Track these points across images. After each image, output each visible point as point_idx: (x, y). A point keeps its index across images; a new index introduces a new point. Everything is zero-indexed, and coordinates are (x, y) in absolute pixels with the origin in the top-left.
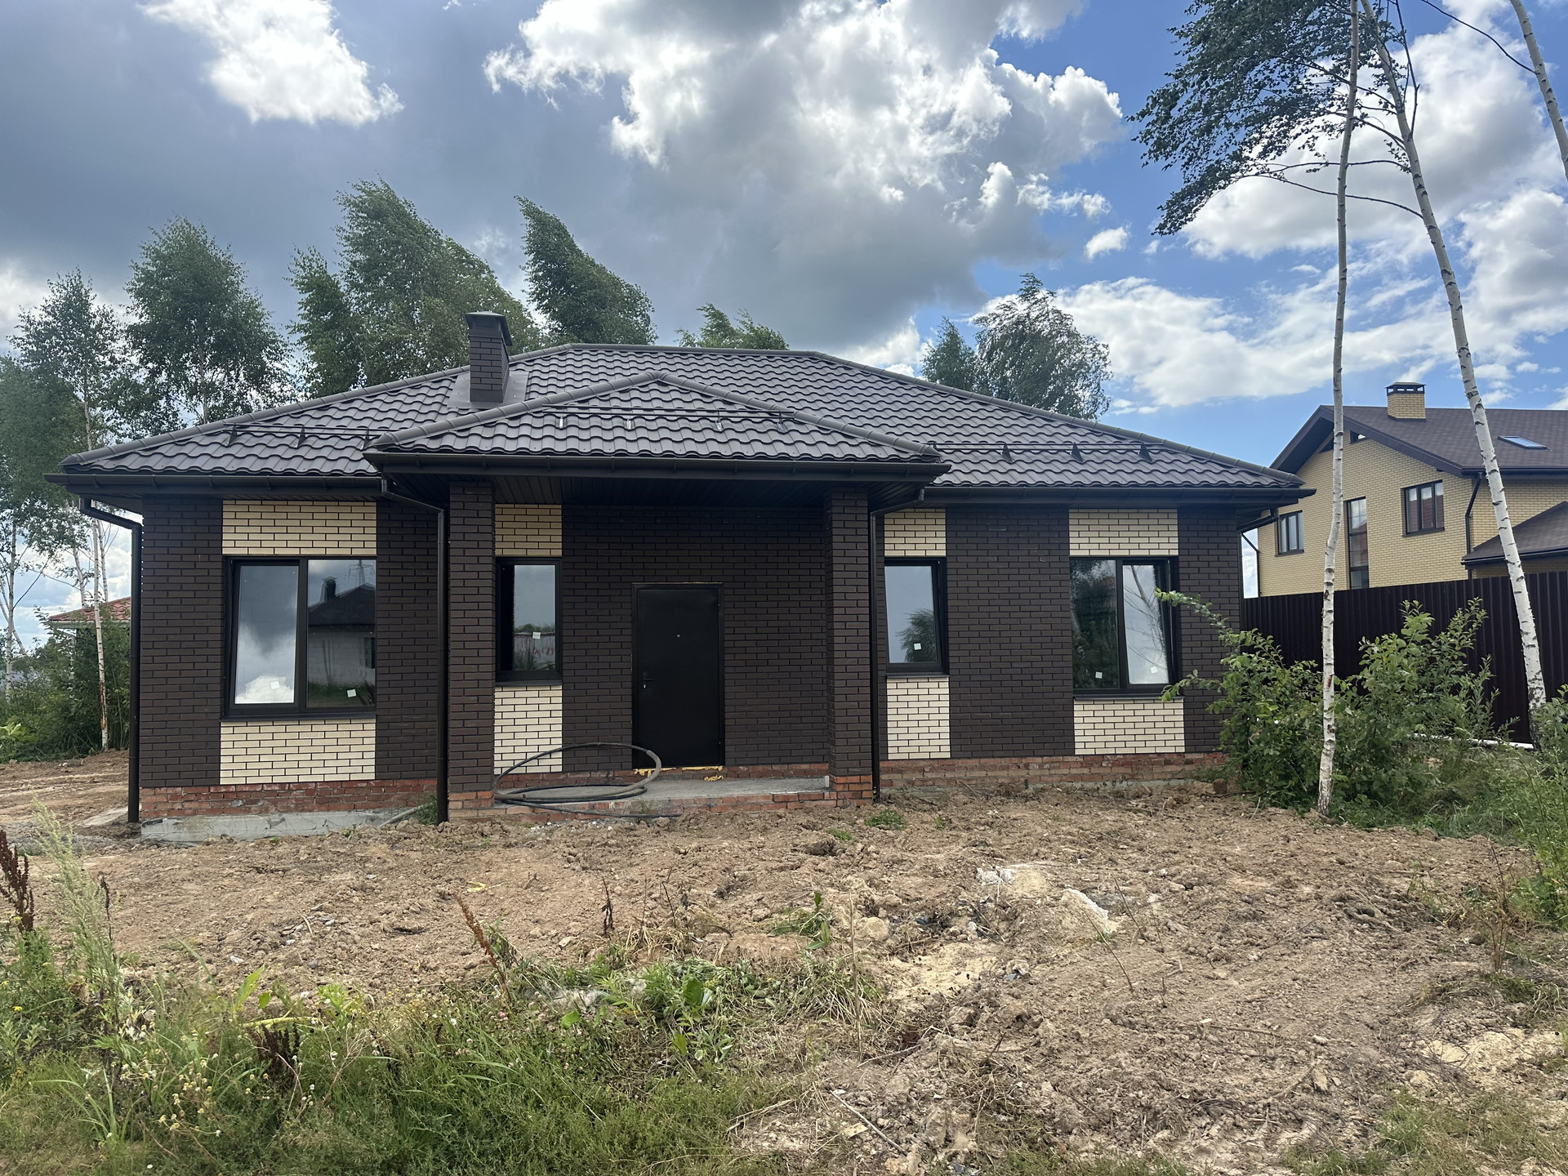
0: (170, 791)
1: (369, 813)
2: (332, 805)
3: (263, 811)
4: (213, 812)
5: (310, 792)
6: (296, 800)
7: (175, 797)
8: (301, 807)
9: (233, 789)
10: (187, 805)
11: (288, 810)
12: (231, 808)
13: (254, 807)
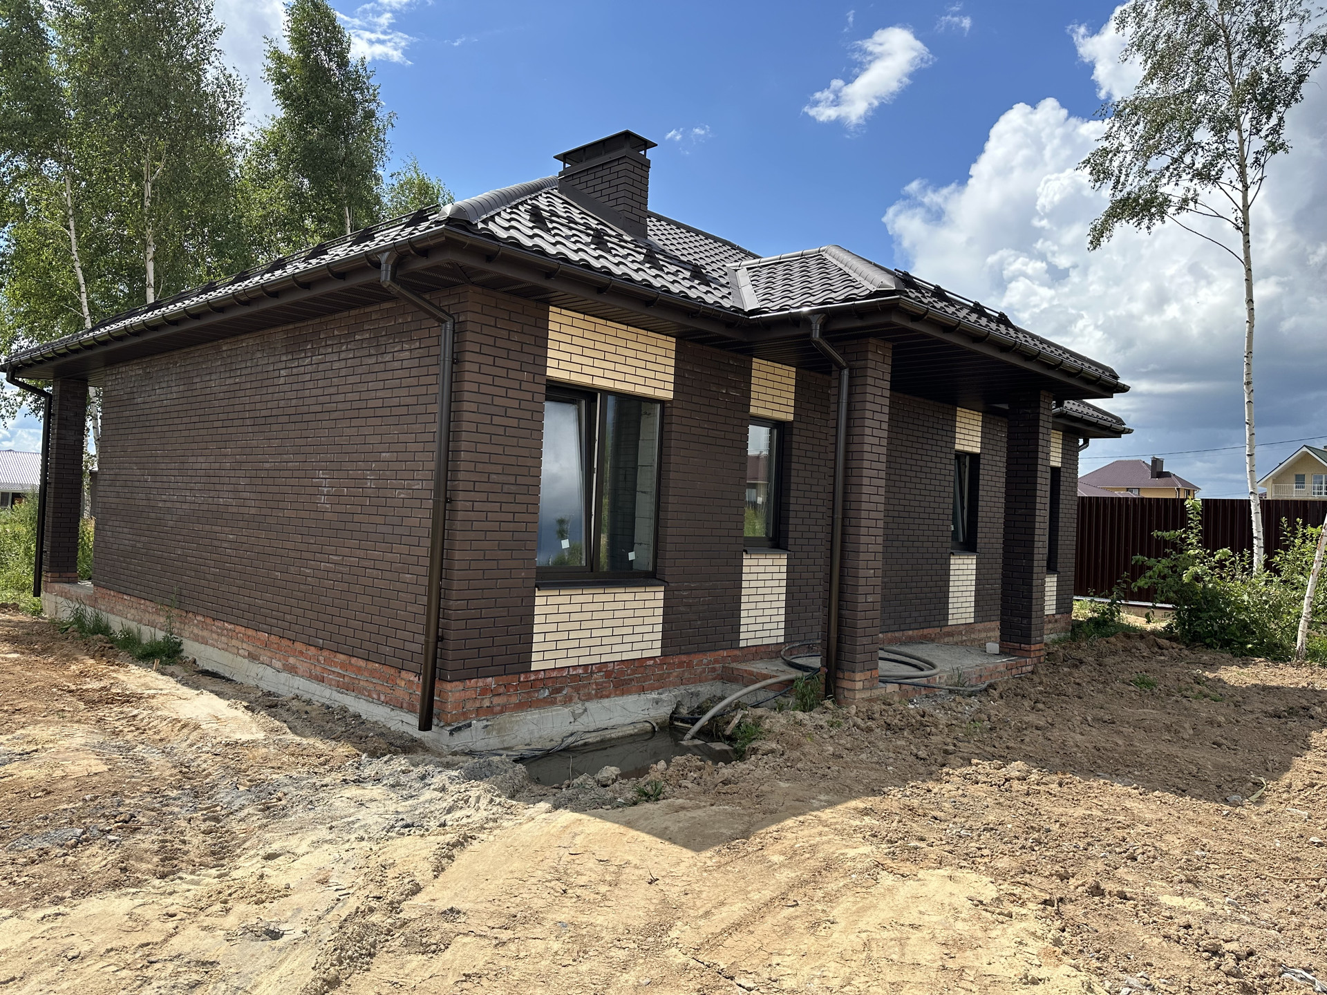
0: (481, 683)
1: (654, 695)
2: (625, 687)
3: (568, 701)
4: (522, 706)
5: (608, 674)
6: (597, 684)
7: (485, 691)
8: (601, 694)
9: (541, 675)
10: (496, 700)
11: (589, 698)
12: (539, 700)
13: (559, 697)
